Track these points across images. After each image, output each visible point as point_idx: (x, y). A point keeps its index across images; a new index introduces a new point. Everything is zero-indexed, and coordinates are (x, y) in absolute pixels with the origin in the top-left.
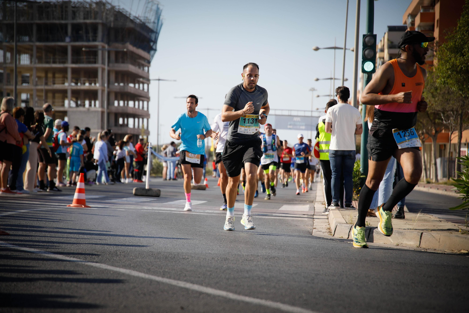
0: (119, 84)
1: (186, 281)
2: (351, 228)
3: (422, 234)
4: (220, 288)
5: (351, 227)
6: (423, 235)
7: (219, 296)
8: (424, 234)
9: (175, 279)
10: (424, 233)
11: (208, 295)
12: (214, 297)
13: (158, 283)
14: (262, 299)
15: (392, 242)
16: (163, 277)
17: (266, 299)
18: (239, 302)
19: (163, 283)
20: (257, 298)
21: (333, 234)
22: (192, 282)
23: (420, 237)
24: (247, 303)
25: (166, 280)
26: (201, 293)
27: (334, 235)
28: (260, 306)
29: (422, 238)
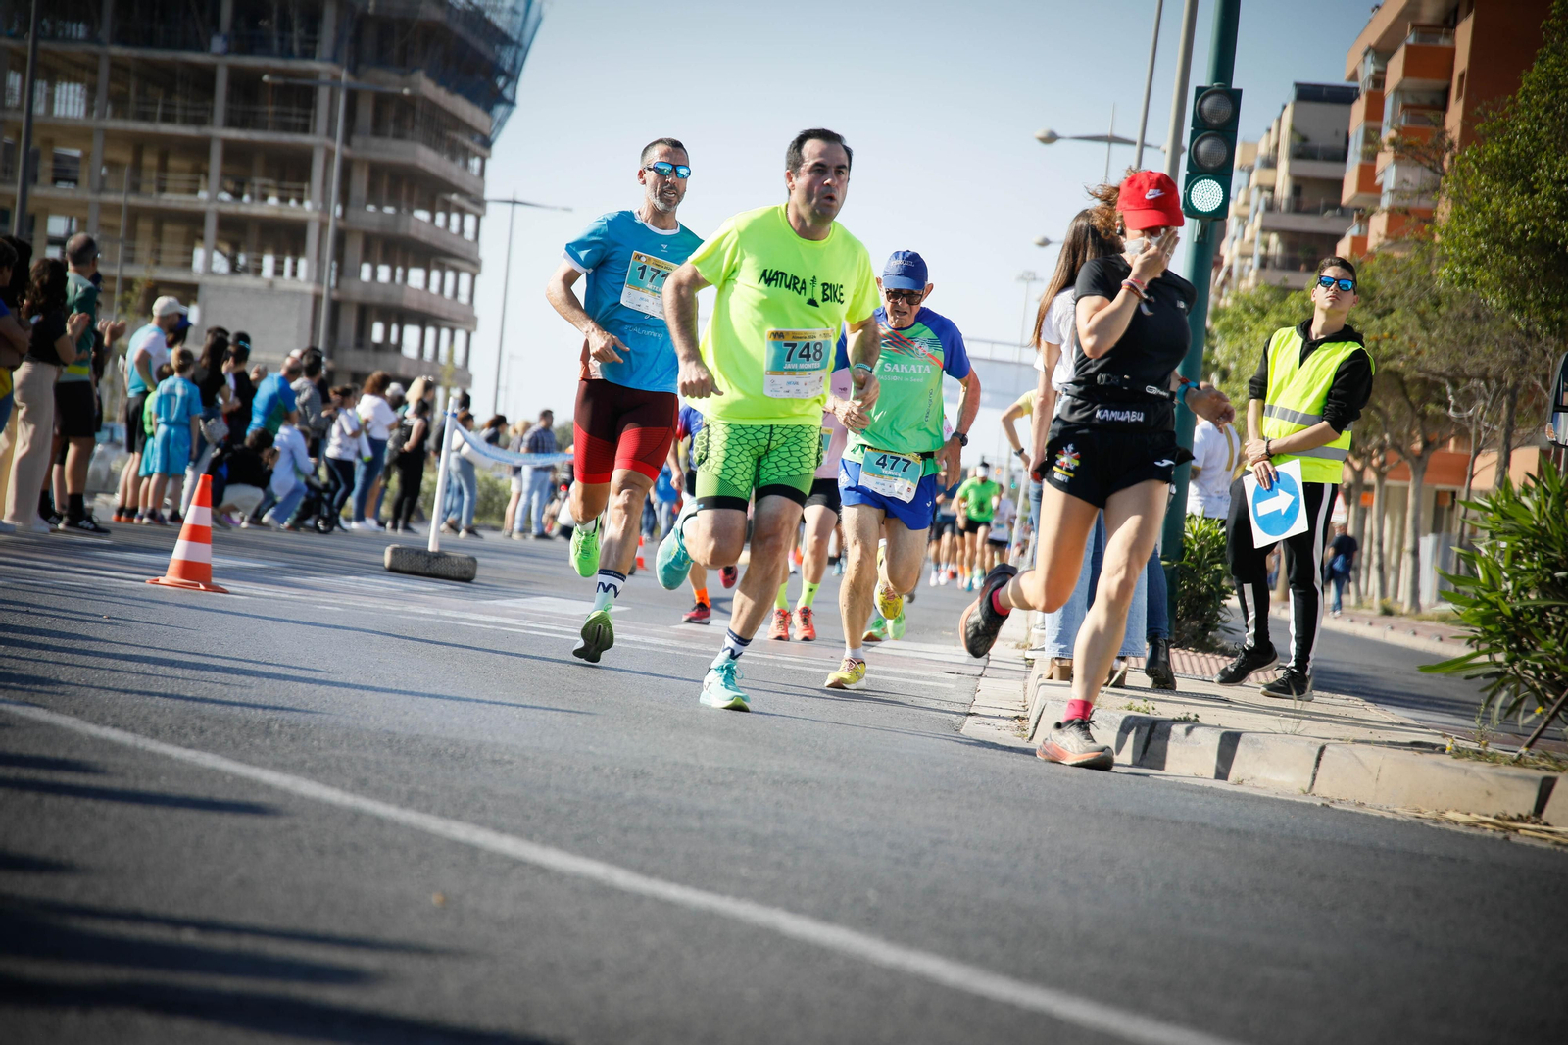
0: (380, 207)
1: (481, 824)
3: (1322, 750)
4: (589, 854)
6: (1327, 752)
7: (577, 877)
8: (1330, 749)
9: (442, 814)
10: (1330, 747)
11: (541, 870)
13: (380, 821)
14: (723, 893)
16: (402, 806)
17: (739, 896)
18: (639, 898)
19: (396, 825)
20: (709, 889)
21: (1029, 736)
22: (500, 829)
23: (1314, 758)
24: (668, 905)
25: (410, 817)
26: (517, 863)
27: (1031, 738)
28: (711, 915)
29: (1322, 761)
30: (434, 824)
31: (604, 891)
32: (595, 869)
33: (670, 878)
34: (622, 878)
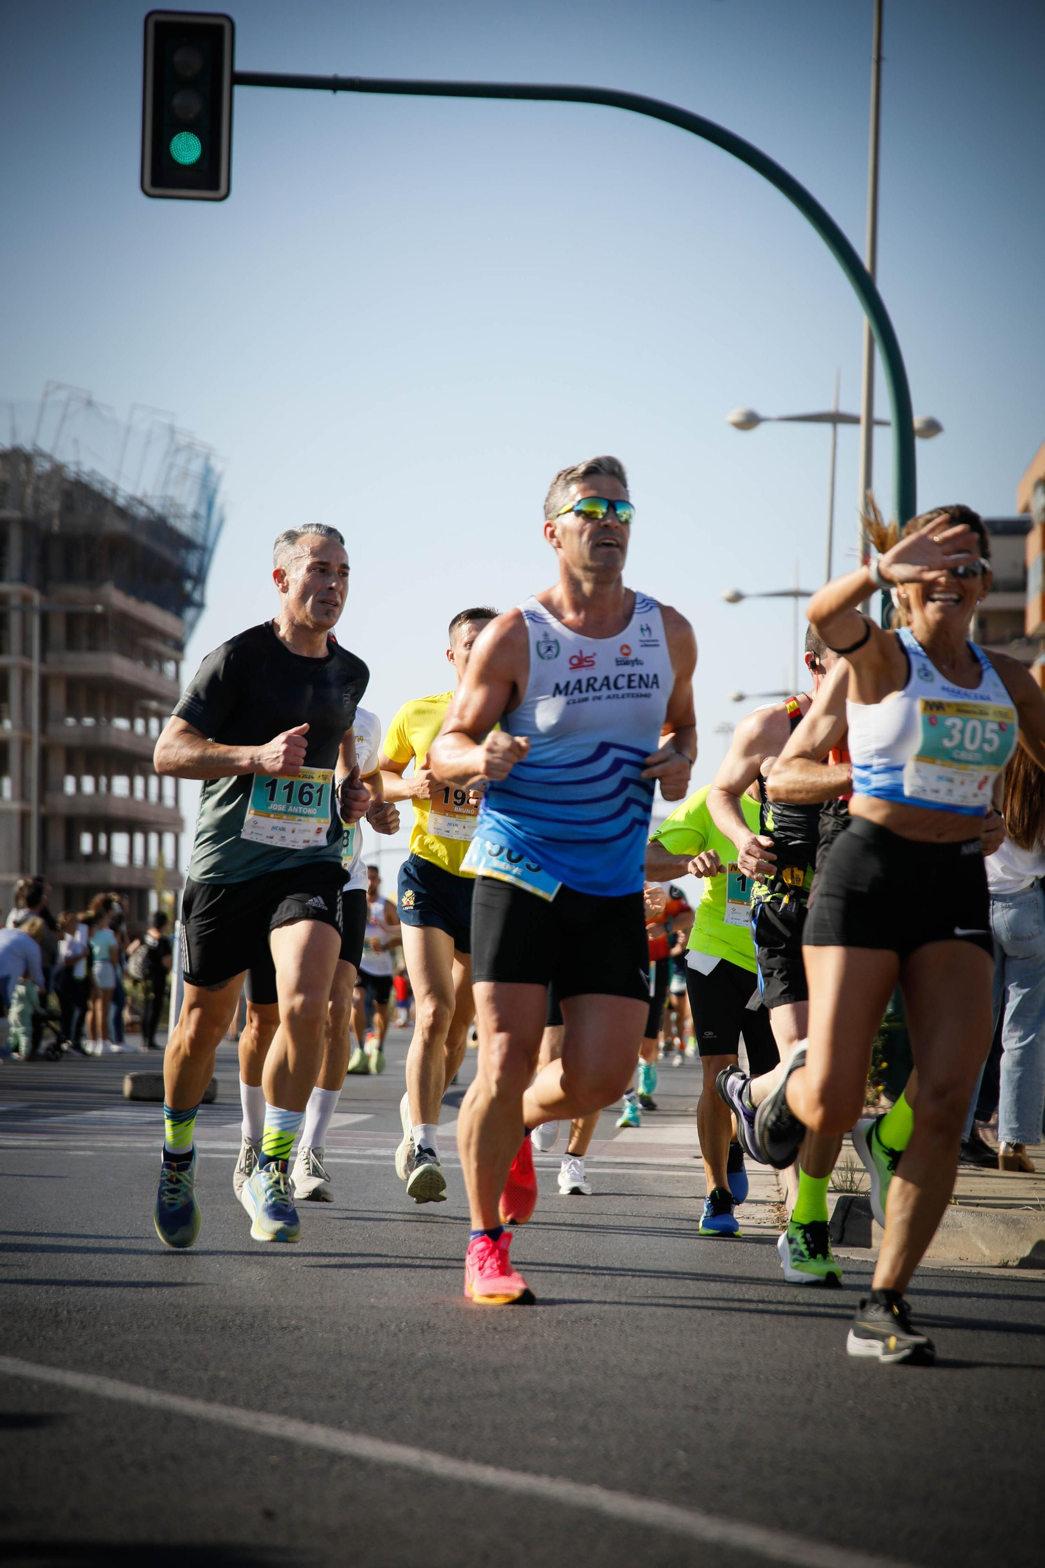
1: (287, 1412)
7: (395, 1467)
9: (248, 1406)
11: (359, 1462)
12: (379, 1469)
13: (192, 1422)
14: (538, 1472)
15: (987, 1252)
16: (209, 1400)
17: (553, 1474)
18: (460, 1487)
19: (208, 1423)
20: (525, 1469)
22: (308, 1418)
24: (488, 1491)
26: (335, 1457)
28: (531, 1500)
30: (244, 1419)
31: (425, 1482)
33: (487, 1461)
34: (439, 1464)
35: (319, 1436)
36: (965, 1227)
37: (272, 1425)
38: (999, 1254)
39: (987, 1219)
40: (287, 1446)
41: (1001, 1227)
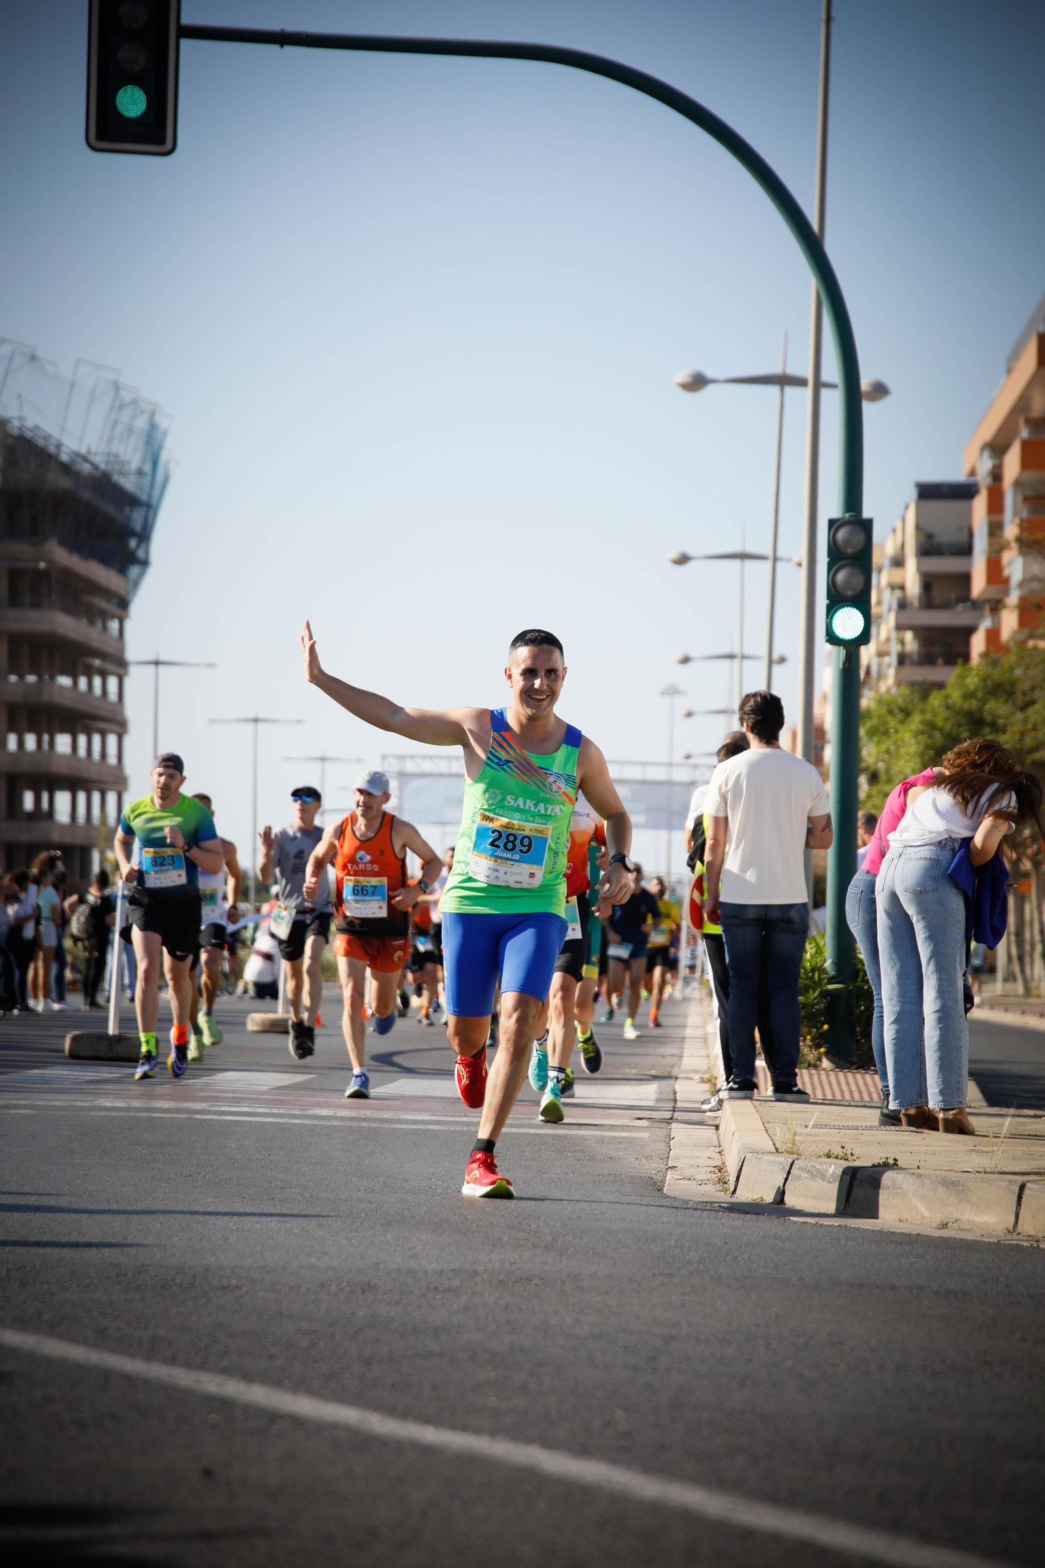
0: (21, 677)
1: (228, 1372)
2: (790, 1169)
3: (1022, 1188)
4: (340, 1398)
5: (792, 1165)
6: (1026, 1191)
7: (335, 1426)
8: (1029, 1189)
9: (188, 1365)
10: (1029, 1185)
11: (298, 1422)
12: (318, 1428)
13: (130, 1380)
14: (477, 1431)
15: (926, 1214)
16: (148, 1358)
17: (493, 1433)
18: (399, 1446)
19: (147, 1383)
20: (464, 1428)
21: (732, 1189)
22: (248, 1377)
23: (1015, 1199)
24: (427, 1451)
25: (157, 1371)
26: (273, 1416)
27: (734, 1192)
28: (469, 1460)
29: (1023, 1201)
30: (183, 1377)
31: (364, 1442)
32: (348, 1414)
34: (379, 1424)
35: (259, 1395)
36: (904, 1189)
37: (211, 1384)
38: (939, 1215)
39: (927, 1181)
40: (226, 1405)
41: (941, 1189)
